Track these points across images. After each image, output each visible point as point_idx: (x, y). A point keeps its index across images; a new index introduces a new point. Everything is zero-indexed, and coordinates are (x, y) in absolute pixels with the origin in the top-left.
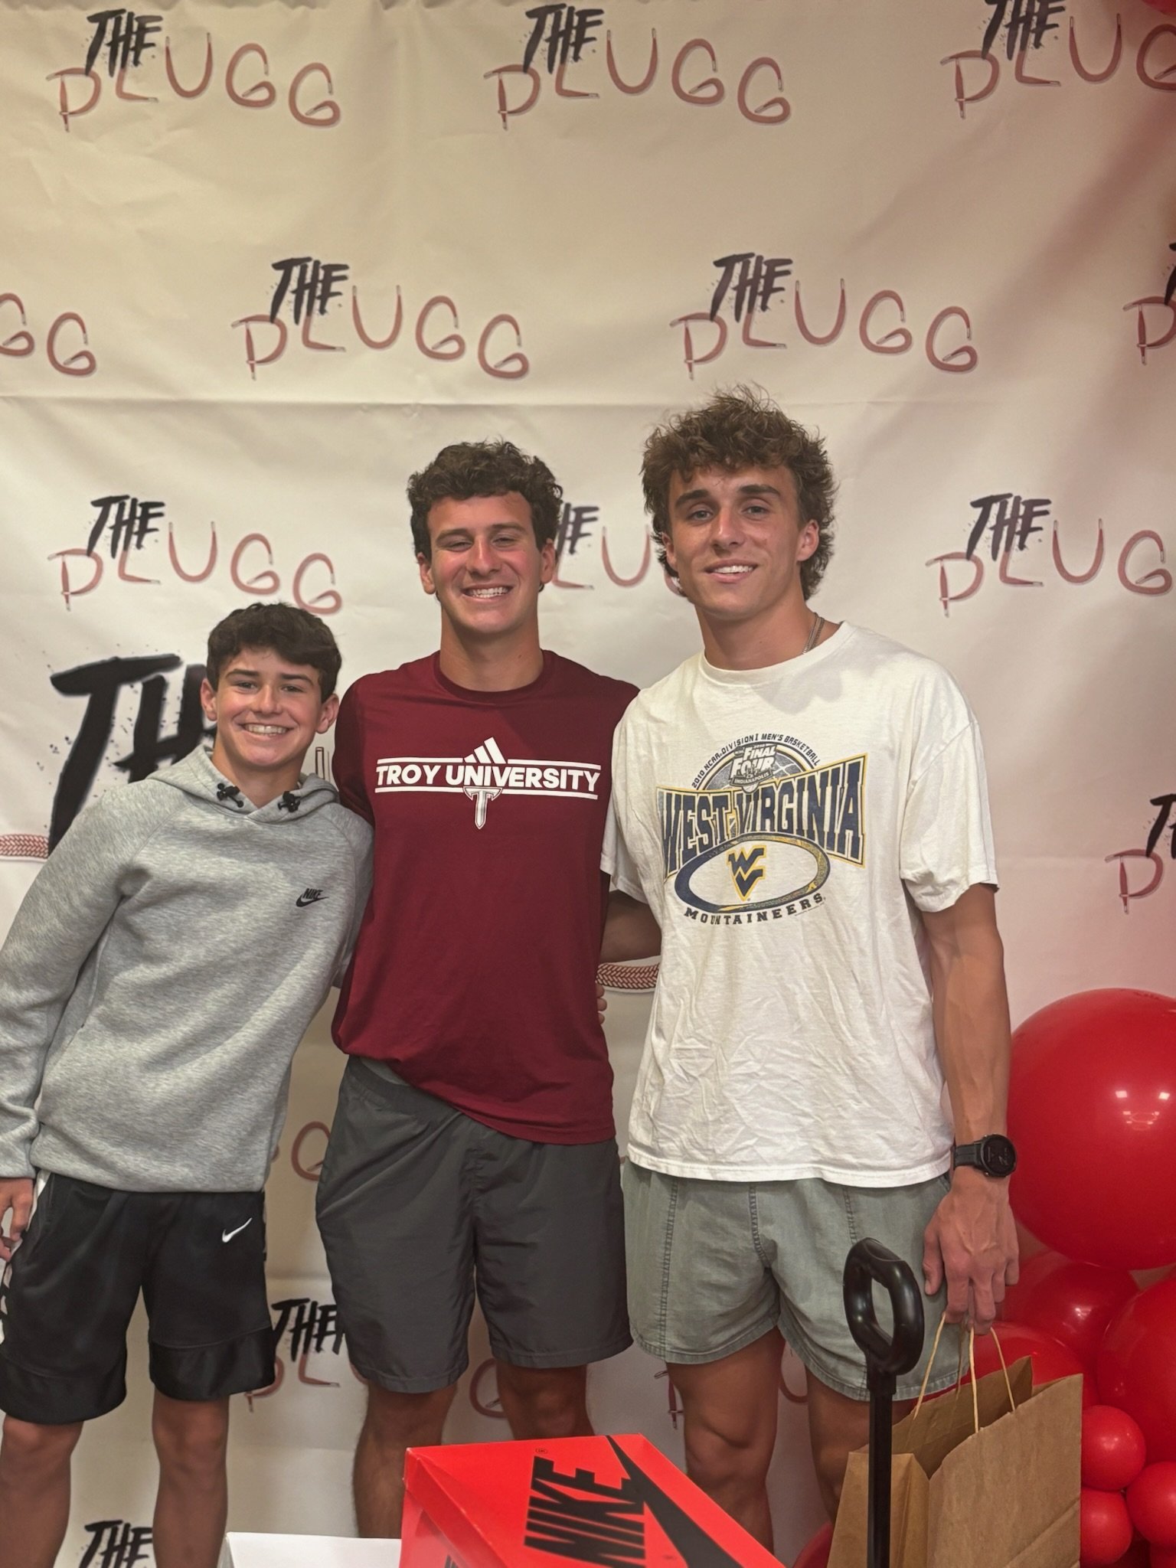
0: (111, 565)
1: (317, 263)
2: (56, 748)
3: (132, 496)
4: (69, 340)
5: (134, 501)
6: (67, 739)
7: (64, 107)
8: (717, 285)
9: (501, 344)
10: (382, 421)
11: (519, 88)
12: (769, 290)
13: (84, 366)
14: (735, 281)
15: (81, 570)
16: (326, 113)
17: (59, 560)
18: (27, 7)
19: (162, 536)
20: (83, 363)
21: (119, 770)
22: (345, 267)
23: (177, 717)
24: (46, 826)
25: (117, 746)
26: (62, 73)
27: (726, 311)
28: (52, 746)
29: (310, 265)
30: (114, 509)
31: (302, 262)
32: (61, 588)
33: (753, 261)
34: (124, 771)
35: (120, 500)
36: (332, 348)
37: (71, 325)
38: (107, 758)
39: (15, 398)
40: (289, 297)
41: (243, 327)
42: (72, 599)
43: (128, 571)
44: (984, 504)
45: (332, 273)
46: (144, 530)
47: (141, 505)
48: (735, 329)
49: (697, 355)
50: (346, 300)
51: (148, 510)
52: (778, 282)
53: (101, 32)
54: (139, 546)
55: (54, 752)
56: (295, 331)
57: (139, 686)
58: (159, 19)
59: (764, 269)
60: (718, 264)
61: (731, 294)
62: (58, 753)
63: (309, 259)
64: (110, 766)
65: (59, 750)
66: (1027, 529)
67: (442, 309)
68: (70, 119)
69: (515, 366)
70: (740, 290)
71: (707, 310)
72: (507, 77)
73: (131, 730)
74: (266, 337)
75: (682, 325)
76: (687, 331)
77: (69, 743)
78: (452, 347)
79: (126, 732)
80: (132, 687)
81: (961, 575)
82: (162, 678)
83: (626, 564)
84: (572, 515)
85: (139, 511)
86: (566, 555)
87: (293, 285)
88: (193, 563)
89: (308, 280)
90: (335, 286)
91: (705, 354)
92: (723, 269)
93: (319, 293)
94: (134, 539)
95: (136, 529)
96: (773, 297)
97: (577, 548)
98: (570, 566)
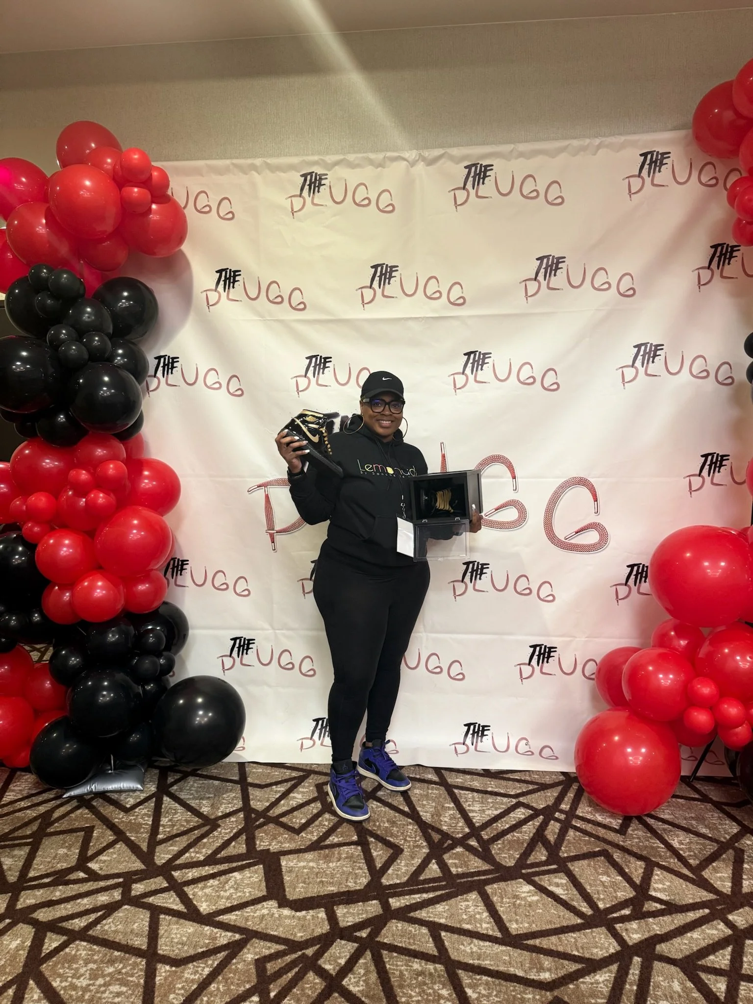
4: (297, 298)
5: (321, 357)
7: (292, 210)
9: (456, 293)
10: (411, 324)
11: (461, 195)
12: (557, 268)
13: (302, 307)
14: (544, 266)
15: (303, 382)
18: (278, 172)
20: (302, 306)
22: (397, 266)
26: (291, 197)
27: (541, 277)
29: (385, 266)
30: (314, 360)
31: (381, 265)
35: (316, 356)
36: (393, 297)
39: (277, 320)
40: (377, 279)
41: (360, 290)
44: (638, 346)
45: (393, 268)
50: (397, 279)
51: (326, 360)
52: (560, 265)
53: (305, 180)
54: (323, 373)
58: (327, 175)
59: (555, 260)
60: (537, 259)
61: (542, 271)
66: (655, 356)
67: (433, 281)
68: (295, 214)
69: (461, 301)
70: (546, 269)
71: (534, 277)
72: (457, 192)
74: (368, 294)
75: (524, 283)
78: (437, 295)
81: (630, 373)
82: (333, 421)
83: (502, 374)
84: (482, 356)
85: (323, 360)
86: (479, 371)
87: (378, 274)
88: (343, 379)
89: (384, 272)
90: (394, 274)
91: (532, 293)
92: (539, 261)
93: (388, 277)
94: (321, 370)
95: (322, 367)
96: (559, 271)
97: (483, 368)
98: (481, 375)
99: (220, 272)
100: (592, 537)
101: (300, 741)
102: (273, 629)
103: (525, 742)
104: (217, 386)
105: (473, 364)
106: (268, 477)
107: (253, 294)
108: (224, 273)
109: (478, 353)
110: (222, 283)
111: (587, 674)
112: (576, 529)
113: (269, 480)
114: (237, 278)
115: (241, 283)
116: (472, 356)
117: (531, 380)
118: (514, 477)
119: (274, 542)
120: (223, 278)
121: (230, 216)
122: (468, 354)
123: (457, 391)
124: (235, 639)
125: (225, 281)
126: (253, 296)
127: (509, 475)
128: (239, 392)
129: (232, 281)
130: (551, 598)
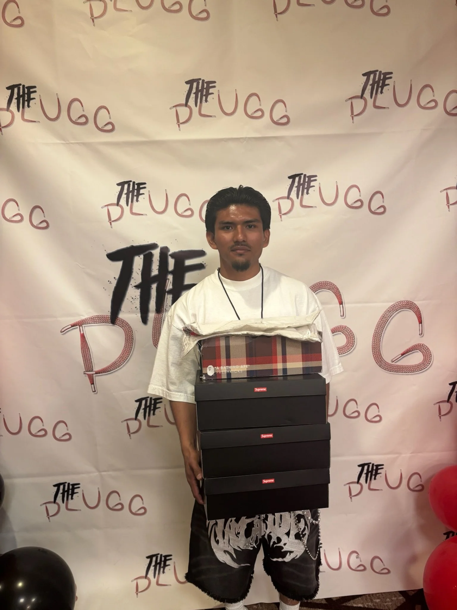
0: (127, 209)
1: (203, 81)
2: (111, 282)
3: (133, 181)
4: (103, 118)
5: (134, 183)
6: (115, 278)
7: (92, 15)
8: (363, 84)
9: (279, 111)
10: (231, 145)
11: (281, 3)
12: (384, 85)
14: (371, 82)
15: (115, 212)
16: (204, 15)
17: (106, 208)
19: (146, 196)
20: (109, 127)
21: (136, 289)
22: (215, 82)
23: (158, 267)
24: (109, 311)
25: (135, 280)
27: (367, 94)
28: (109, 281)
29: (201, 81)
30: (126, 186)
31: (197, 80)
32: (108, 220)
33: (378, 73)
34: (138, 289)
35: (128, 182)
36: (211, 116)
37: (103, 111)
38: (131, 285)
39: (83, 143)
40: (193, 96)
41: (174, 109)
42: (113, 223)
43: (134, 211)
45: (210, 84)
46: (139, 194)
47: (137, 184)
48: (370, 102)
49: (355, 114)
50: (215, 96)
51: (140, 186)
52: (387, 82)
54: (137, 201)
55: (110, 283)
56: (195, 110)
57: (142, 256)
59: (382, 76)
60: (364, 75)
61: (369, 87)
62: (112, 283)
63: (200, 79)
64: (132, 287)
65: (112, 282)
67: (254, 98)
68: (95, 20)
69: (285, 120)
70: (373, 85)
71: (360, 94)
73: (140, 273)
74: (184, 113)
75: (350, 101)
76: (352, 103)
77: (116, 280)
78: (259, 114)
79: (138, 274)
80: (139, 257)
81: (454, 195)
82: (151, 252)
83: (329, 198)
84: (307, 179)
85: (136, 186)
86: (305, 195)
87: (194, 90)
88: (159, 206)
89: (200, 88)
90: (211, 91)
91: (358, 112)
92: (366, 77)
93: (204, 93)
94: (135, 198)
95: (135, 194)
96: (385, 88)
97: (309, 192)
98: (307, 199)
99: (11, 88)
100: (416, 358)
101: (135, 582)
102: (99, 471)
103: (355, 555)
104: (18, 218)
105: (298, 187)
106: (82, 315)
107: (53, 114)
108: (16, 90)
109: (302, 176)
110: (14, 101)
111: (412, 487)
112: (402, 351)
113: (83, 318)
114: (32, 96)
115: (37, 101)
116: (297, 179)
117: (359, 204)
118: (341, 303)
119: (93, 384)
120: (15, 96)
121: (19, 22)
122: (293, 177)
123: (283, 216)
124: (58, 485)
125: (18, 99)
126: (53, 116)
127: (336, 301)
128: (44, 225)
129: (26, 99)
130: (377, 419)
